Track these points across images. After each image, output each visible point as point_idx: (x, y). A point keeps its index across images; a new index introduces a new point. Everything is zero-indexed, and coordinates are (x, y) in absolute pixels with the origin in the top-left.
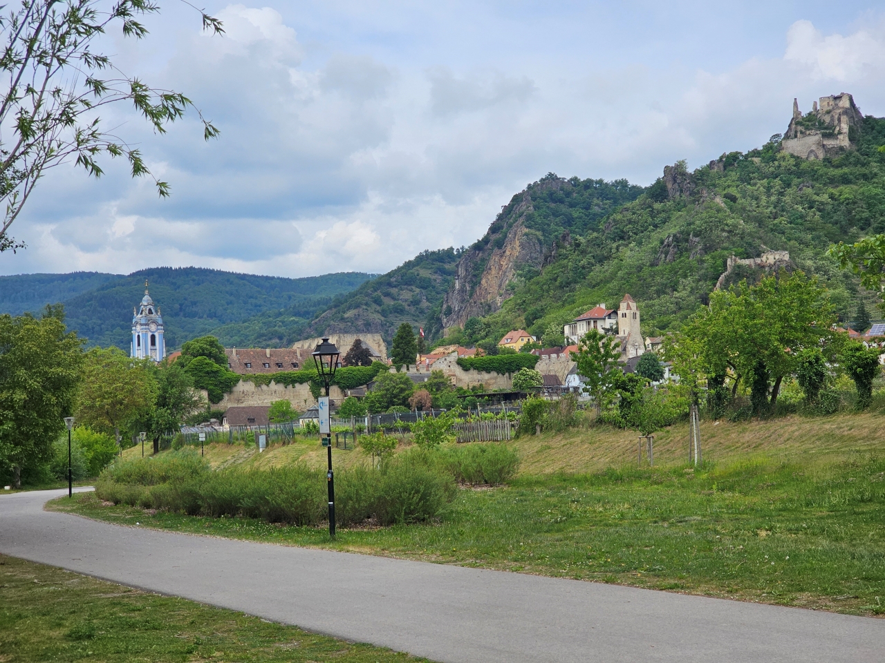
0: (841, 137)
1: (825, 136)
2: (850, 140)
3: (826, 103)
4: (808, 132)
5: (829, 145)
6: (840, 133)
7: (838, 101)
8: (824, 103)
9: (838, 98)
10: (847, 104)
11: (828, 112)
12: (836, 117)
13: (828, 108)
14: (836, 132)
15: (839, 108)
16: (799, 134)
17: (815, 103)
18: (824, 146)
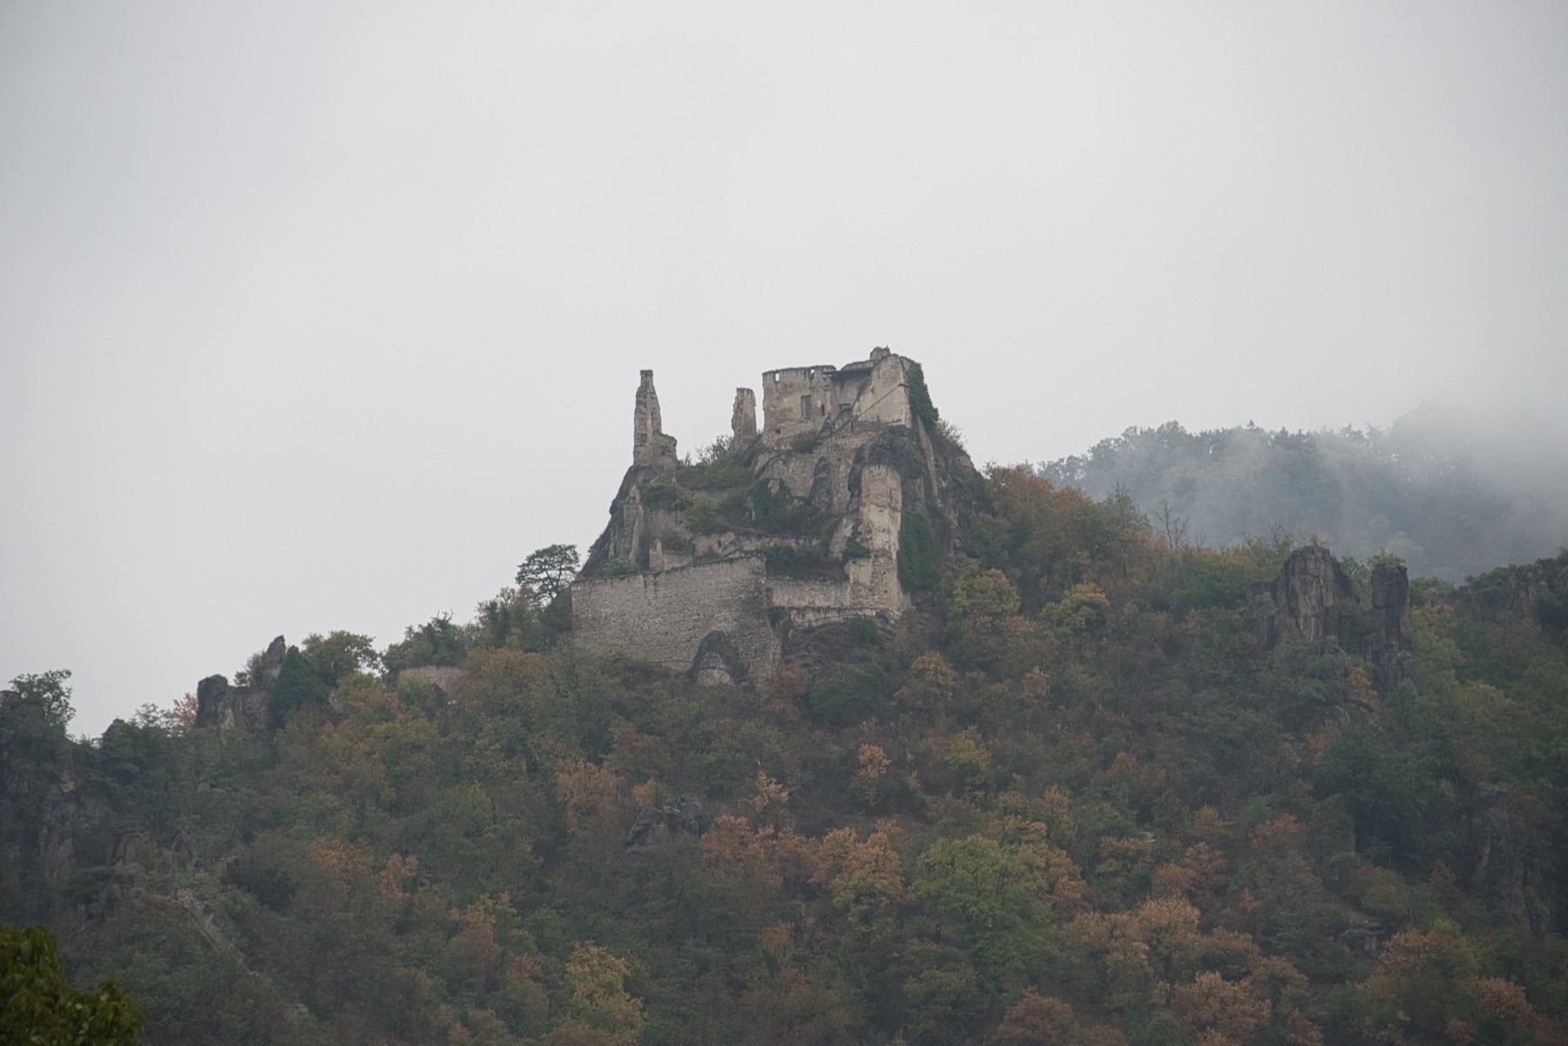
0: (861, 572)
1: (783, 565)
2: (906, 584)
3: (792, 402)
4: (702, 544)
5: (802, 611)
6: (858, 551)
7: (851, 393)
8: (786, 402)
9: (857, 375)
10: (898, 411)
11: (805, 445)
12: (844, 470)
13: (808, 426)
14: (837, 548)
15: (855, 426)
16: (657, 553)
17: (744, 396)
18: (776, 615)
